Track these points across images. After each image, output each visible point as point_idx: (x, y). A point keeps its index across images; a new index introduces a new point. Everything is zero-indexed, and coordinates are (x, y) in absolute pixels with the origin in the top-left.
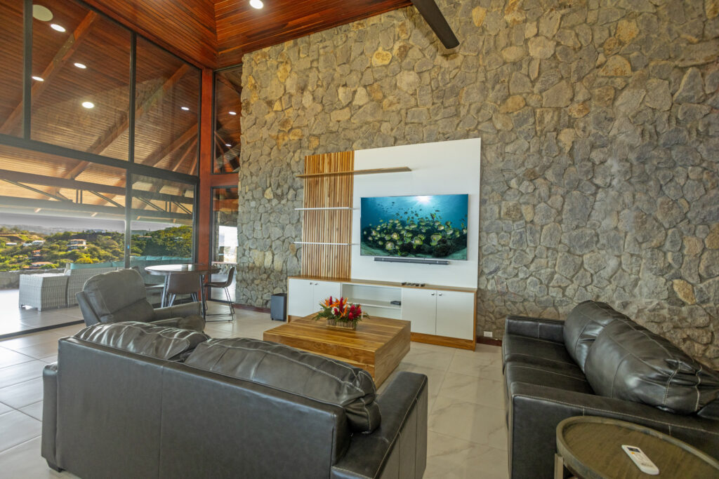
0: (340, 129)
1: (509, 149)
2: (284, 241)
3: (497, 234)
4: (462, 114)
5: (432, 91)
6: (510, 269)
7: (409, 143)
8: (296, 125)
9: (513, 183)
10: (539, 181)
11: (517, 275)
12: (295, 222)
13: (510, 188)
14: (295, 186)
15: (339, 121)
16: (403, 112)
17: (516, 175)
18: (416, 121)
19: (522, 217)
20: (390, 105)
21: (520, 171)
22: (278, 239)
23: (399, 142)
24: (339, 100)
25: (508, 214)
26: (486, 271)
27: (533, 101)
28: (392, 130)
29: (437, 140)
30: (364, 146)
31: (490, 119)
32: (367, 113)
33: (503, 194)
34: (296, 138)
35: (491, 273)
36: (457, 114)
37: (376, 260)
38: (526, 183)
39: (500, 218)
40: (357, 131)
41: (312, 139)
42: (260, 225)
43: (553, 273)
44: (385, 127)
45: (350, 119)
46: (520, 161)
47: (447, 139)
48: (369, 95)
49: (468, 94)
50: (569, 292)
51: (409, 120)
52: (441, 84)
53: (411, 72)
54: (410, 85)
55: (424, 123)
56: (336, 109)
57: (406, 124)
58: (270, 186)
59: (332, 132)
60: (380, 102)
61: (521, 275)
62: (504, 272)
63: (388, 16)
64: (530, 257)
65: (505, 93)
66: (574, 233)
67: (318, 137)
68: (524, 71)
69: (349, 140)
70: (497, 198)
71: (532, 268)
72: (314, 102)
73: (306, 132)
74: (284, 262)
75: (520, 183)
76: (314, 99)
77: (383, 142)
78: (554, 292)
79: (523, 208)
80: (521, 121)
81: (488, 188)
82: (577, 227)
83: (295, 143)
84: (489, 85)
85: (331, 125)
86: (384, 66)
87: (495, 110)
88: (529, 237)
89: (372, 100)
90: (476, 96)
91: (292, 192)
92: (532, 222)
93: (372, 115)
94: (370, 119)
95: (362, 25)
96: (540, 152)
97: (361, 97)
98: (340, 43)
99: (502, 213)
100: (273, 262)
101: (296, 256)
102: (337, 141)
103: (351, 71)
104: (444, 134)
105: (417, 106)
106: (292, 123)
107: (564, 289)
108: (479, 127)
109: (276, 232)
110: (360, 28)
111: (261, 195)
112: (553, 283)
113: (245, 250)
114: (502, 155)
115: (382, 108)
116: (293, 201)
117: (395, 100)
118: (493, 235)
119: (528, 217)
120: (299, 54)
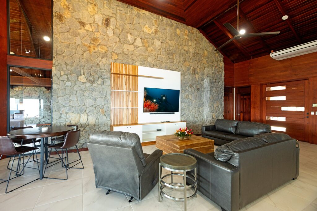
0: (130, 54)
1: (186, 77)
2: (96, 108)
3: (184, 103)
4: (175, 62)
5: (166, 51)
6: (187, 114)
7: (158, 68)
8: (103, 43)
10: (192, 88)
11: (188, 116)
12: (104, 97)
13: (186, 89)
14: (103, 77)
15: (128, 50)
16: (156, 55)
17: (188, 85)
18: (161, 60)
19: (189, 98)
20: (151, 51)
21: (189, 84)
22: (92, 106)
23: (155, 67)
24: (128, 40)
25: (186, 97)
27: (191, 64)
28: (152, 61)
29: (168, 69)
30: (141, 65)
31: (181, 67)
32: (142, 51)
33: (185, 91)
34: (104, 51)
36: (173, 62)
37: (151, 114)
38: (190, 88)
39: (184, 98)
40: (137, 57)
41: (114, 54)
42: (76, 98)
43: (195, 114)
44: (149, 59)
45: (134, 51)
46: (188, 81)
47: (171, 70)
48: (143, 43)
49: (176, 57)
50: (198, 119)
51: (158, 59)
52: (168, 50)
53: (159, 41)
54: (159, 46)
55: (164, 62)
56: (126, 43)
57: (157, 60)
58: (84, 74)
59: (125, 54)
60: (147, 48)
61: (189, 115)
63: (150, 14)
64: (191, 110)
65: (184, 60)
66: (199, 103)
67: (118, 54)
68: (188, 55)
69: (133, 60)
70: (184, 92)
71: (191, 113)
72: (114, 35)
73: (110, 50)
74: (97, 119)
75: (188, 88)
76: (114, 33)
77: (149, 65)
78: (196, 119)
79: (189, 95)
80: (188, 70)
81: (182, 88)
82: (199, 101)
83: (103, 54)
84: (181, 56)
85: (124, 50)
86: (149, 33)
87: (183, 64)
88: (191, 104)
89: (144, 46)
90: (178, 58)
91: (100, 81)
92: (191, 100)
93: (144, 52)
94: (144, 54)
95: (139, 10)
96: (192, 79)
97: (138, 42)
98: (128, 13)
100: (88, 119)
101: (105, 115)
102: (128, 59)
103: (134, 29)
104: (170, 68)
105: (160, 54)
106: (100, 41)
107: (197, 118)
108: (179, 68)
109: (91, 102)
110: (138, 12)
111: (76, 79)
112: (195, 117)
114: (184, 78)
115: (148, 51)
116: (101, 85)
117: (154, 50)
118: (182, 103)
119: (190, 98)
120: (104, 5)
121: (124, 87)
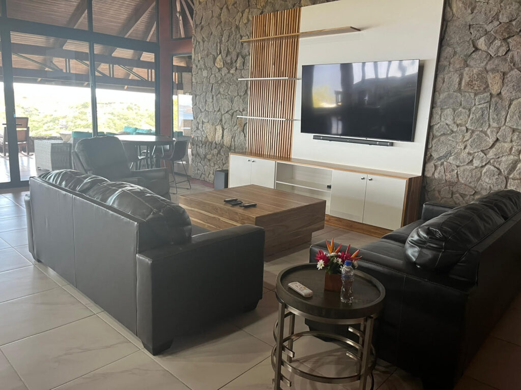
2: (232, 115)
3: (454, 110)
9: (482, 43)
10: (515, 40)
11: (470, 162)
12: (242, 94)
13: (477, 49)
14: (243, 53)
17: (486, 33)
19: (486, 89)
21: (492, 27)
22: (227, 112)
25: (470, 84)
26: (435, 155)
33: (467, 58)
35: (439, 159)
37: (315, 138)
38: (498, 43)
39: (459, 90)
42: (211, 97)
43: (516, 162)
46: (493, 13)
58: (220, 53)
61: (476, 163)
62: (456, 158)
64: (491, 141)
70: (459, 63)
71: (491, 154)
74: (232, 137)
75: (490, 43)
79: (490, 76)
88: (492, 115)
91: (240, 60)
92: (499, 95)
99: (463, 83)
100: (223, 136)
101: (243, 131)
109: (226, 104)
111: (212, 63)
113: (198, 123)
116: (241, 70)
118: (449, 111)
119: (495, 89)
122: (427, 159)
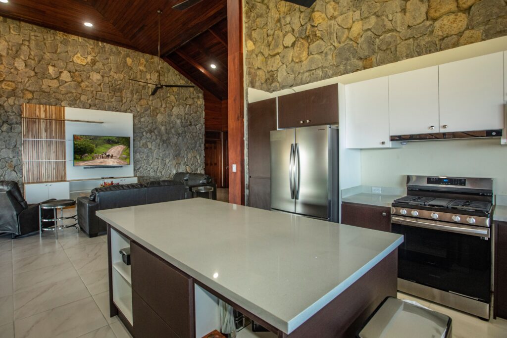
0: (51, 92)
1: (142, 120)
3: (139, 153)
4: (124, 101)
5: (110, 87)
6: (144, 167)
7: (98, 109)
8: (9, 78)
9: (144, 133)
10: (153, 134)
11: (147, 169)
12: (12, 147)
13: (143, 135)
14: (10, 122)
15: (49, 86)
16: (95, 92)
17: (145, 131)
18: (102, 99)
19: (148, 147)
20: (86, 87)
21: (146, 129)
23: (92, 107)
24: (49, 73)
25: (143, 145)
26: (136, 169)
27: (150, 103)
28: (88, 100)
29: (112, 111)
30: (70, 105)
31: (135, 106)
32: (71, 87)
33: (141, 137)
34: (10, 88)
35: (138, 169)
36: (122, 101)
37: (85, 168)
38: (148, 134)
39: (140, 147)
40: (64, 96)
41: (26, 92)
43: (158, 167)
44: (83, 98)
45: (58, 87)
46: (146, 125)
47: (117, 111)
48: (72, 77)
49: (126, 93)
50: (163, 173)
51: (98, 97)
52: (114, 85)
53: (98, 74)
54: (98, 80)
55: (106, 101)
56: (46, 78)
57: (96, 99)
59: (44, 92)
60: (79, 83)
61: (148, 169)
62: (143, 168)
63: (84, 40)
64: (151, 162)
65: (139, 97)
66: (164, 153)
67: (32, 92)
68: (146, 90)
69: (58, 99)
70: (139, 139)
71: (152, 166)
72: (26, 68)
73: (21, 87)
74: (1, 176)
75: (146, 134)
76: (26, 65)
77: (83, 106)
78: (159, 174)
79: (148, 143)
80: (146, 110)
81: (135, 134)
82: (164, 151)
83: (8, 92)
84: (134, 92)
85: (43, 87)
86: (82, 65)
87: (137, 103)
88: (150, 155)
89: (74, 81)
90: (129, 95)
92: (151, 149)
93: (75, 89)
94: (73, 91)
95: (66, 36)
96: (152, 123)
97: (65, 76)
98: (49, 39)
99: (141, 145)
101: (14, 170)
102: (49, 98)
103: (59, 59)
104: (116, 108)
105: (101, 91)
106: (4, 76)
107: (161, 172)
108: (131, 108)
110: (65, 37)
112: (158, 171)
114: (140, 121)
115: (81, 86)
116: (8, 132)
117: (90, 85)
118: (138, 154)
119: (150, 147)
120: (10, 30)
121: (44, 134)
122: (134, 170)
